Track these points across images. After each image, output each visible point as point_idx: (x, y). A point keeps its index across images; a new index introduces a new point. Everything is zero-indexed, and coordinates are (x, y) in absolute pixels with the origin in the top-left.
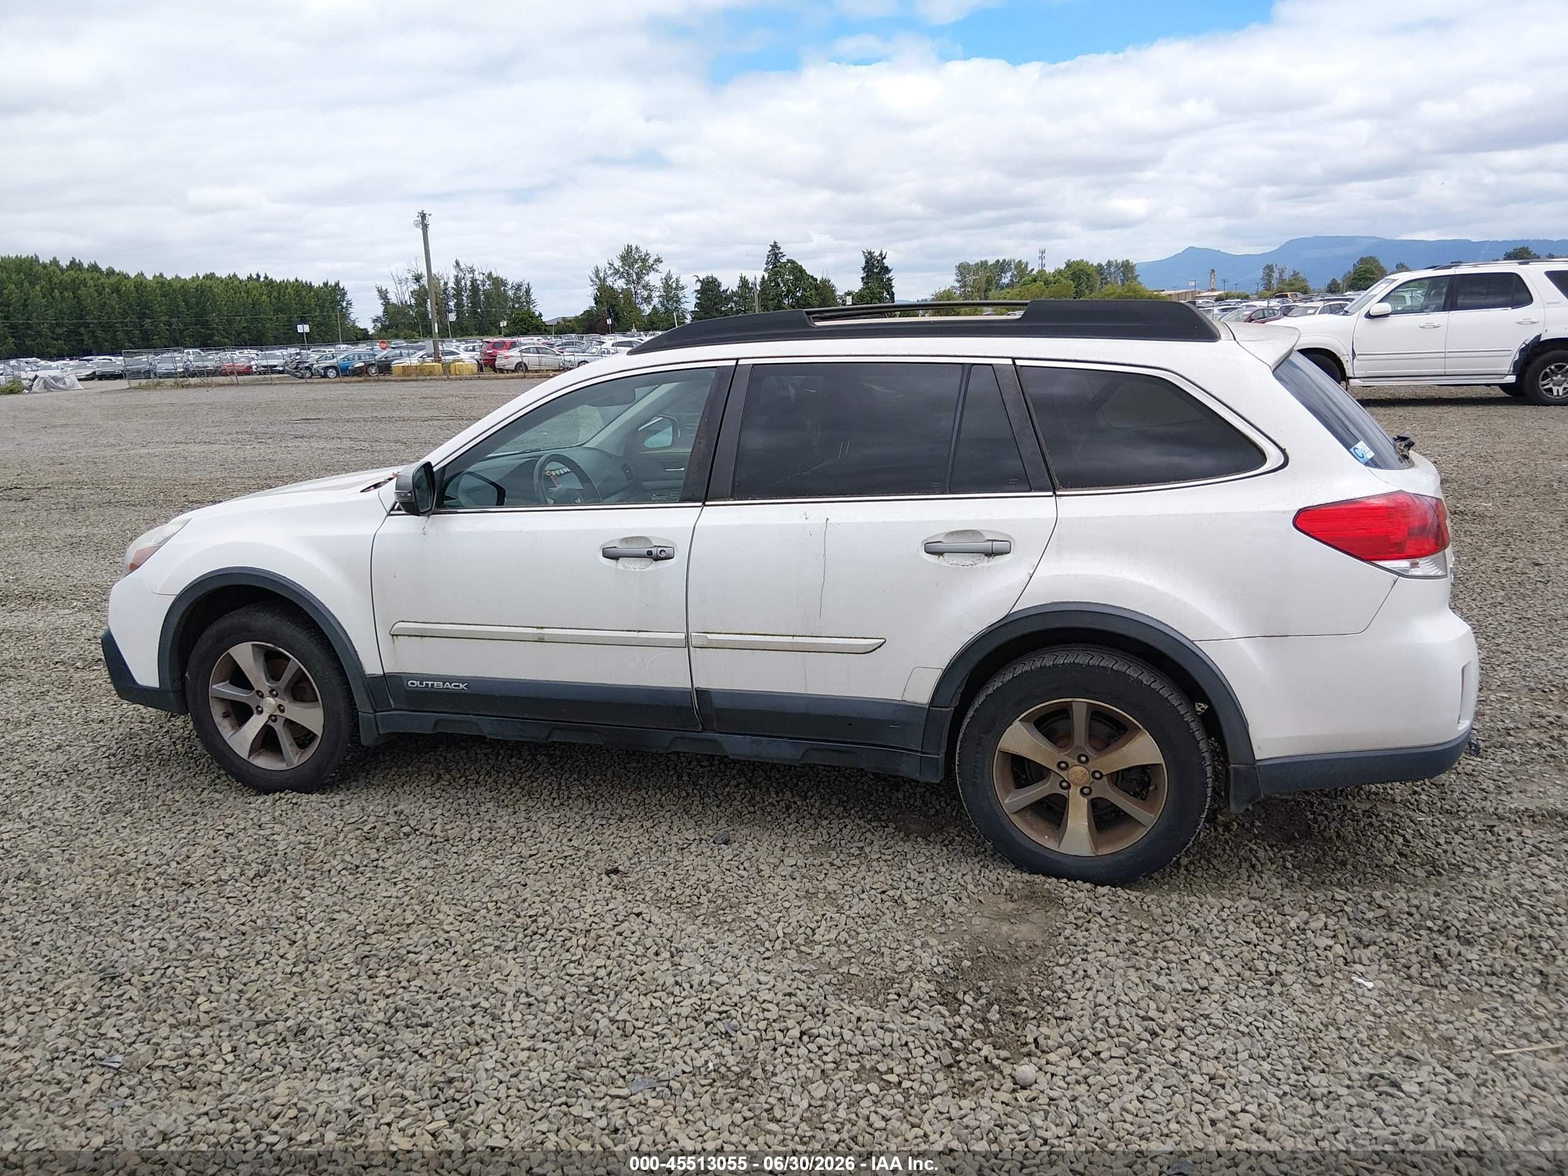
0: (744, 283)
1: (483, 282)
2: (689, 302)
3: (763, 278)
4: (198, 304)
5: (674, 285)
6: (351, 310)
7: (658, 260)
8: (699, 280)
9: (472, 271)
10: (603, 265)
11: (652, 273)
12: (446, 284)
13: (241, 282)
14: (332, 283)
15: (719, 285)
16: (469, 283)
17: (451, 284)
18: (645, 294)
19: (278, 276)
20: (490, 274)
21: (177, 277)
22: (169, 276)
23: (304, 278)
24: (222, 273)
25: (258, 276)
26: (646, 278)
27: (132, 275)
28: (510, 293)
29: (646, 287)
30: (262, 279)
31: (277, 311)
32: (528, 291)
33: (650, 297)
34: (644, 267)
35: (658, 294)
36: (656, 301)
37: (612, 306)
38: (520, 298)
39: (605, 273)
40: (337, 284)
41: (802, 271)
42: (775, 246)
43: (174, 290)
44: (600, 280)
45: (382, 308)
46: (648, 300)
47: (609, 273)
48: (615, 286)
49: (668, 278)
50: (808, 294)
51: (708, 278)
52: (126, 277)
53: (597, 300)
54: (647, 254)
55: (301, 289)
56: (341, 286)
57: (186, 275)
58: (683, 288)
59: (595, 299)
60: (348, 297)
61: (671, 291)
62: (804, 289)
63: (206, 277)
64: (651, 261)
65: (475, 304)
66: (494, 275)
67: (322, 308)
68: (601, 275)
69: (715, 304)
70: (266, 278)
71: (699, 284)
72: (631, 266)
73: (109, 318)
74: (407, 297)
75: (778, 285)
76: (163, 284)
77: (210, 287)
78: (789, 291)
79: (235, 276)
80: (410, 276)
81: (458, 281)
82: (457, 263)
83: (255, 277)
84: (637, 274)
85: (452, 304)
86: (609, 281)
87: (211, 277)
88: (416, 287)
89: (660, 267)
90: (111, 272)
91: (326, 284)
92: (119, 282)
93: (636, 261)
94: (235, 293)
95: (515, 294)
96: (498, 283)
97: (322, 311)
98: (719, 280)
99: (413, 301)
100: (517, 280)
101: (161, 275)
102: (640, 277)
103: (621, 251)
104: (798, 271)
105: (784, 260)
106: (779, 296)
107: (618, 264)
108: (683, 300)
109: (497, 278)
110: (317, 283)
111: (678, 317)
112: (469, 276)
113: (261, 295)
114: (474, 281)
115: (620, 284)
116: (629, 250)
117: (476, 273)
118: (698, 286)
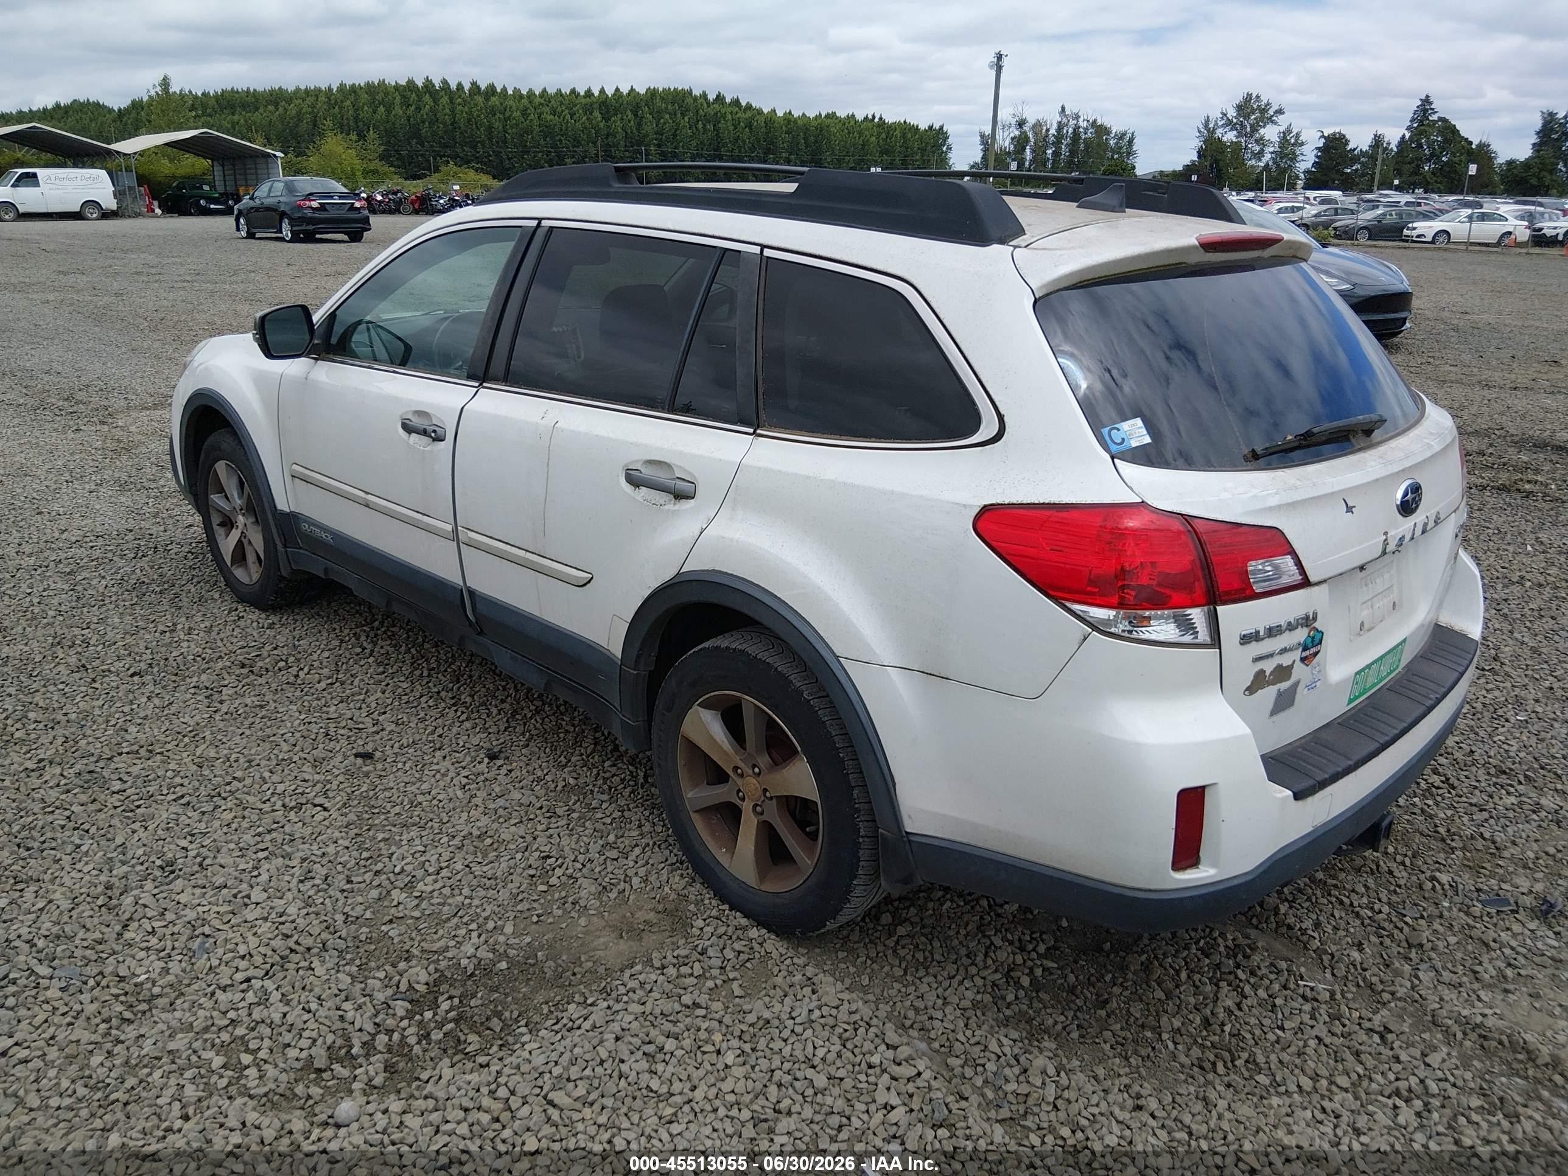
0: (1378, 141)
1: (1086, 129)
2: (1307, 160)
3: (1404, 136)
4: (816, 142)
5: (1293, 141)
6: (950, 155)
7: (1280, 112)
8: (1323, 136)
9: (1077, 117)
10: (1215, 114)
11: (1269, 126)
12: (1048, 130)
13: (856, 122)
14: (937, 126)
15: (1347, 142)
16: (1071, 130)
17: (1053, 131)
18: (1257, 148)
19: (891, 117)
20: (1095, 121)
21: (804, 114)
22: (796, 114)
23: (912, 121)
24: (842, 113)
25: (874, 117)
26: (1262, 131)
27: (765, 111)
28: (1112, 142)
29: (1261, 141)
30: (876, 120)
31: (882, 153)
32: (1131, 141)
33: (1261, 153)
34: (1262, 119)
35: (1271, 149)
36: (1267, 157)
37: (1217, 161)
38: (1121, 148)
39: (1216, 124)
40: (941, 128)
41: (1454, 131)
42: (1427, 101)
43: (798, 128)
44: (1208, 131)
45: (981, 155)
46: (1259, 155)
47: (1220, 123)
48: (1225, 139)
49: (1288, 131)
50: (1456, 159)
51: (1334, 134)
52: (760, 112)
53: (1201, 154)
54: (1268, 104)
55: (907, 130)
56: (945, 129)
57: (811, 114)
58: (1302, 144)
59: (1199, 152)
60: (950, 141)
61: (1288, 146)
62: (1453, 154)
63: (828, 116)
64: (1271, 112)
65: (1073, 153)
66: (1099, 122)
67: (923, 150)
68: (1211, 125)
69: (1338, 164)
70: (881, 118)
71: (1323, 140)
72: (1247, 117)
73: (740, 151)
74: (1007, 144)
75: (1420, 146)
76: (789, 121)
77: (828, 126)
78: (1432, 155)
79: (853, 116)
80: (1013, 122)
81: (1060, 127)
82: (1063, 109)
83: (870, 117)
84: (1252, 126)
85: (1049, 152)
86: (1219, 133)
87: (831, 116)
88: (1017, 133)
89: (1280, 119)
90: (749, 107)
91: (931, 127)
92: (752, 118)
93: (1253, 112)
94: (849, 133)
95: (1116, 144)
96: (1102, 130)
97: (923, 155)
98: (1347, 136)
99: (1012, 147)
100: (1122, 129)
101: (790, 112)
102: (1254, 129)
103: (1239, 99)
104: (1449, 131)
105: (1435, 117)
106: (1418, 162)
107: (1232, 113)
108: (1300, 158)
109: (1102, 126)
110: (923, 126)
111: (1290, 177)
112: (1072, 122)
113: (872, 135)
114: (1076, 129)
115: (1230, 136)
116: (1248, 98)
117: (1081, 120)
118: (1321, 143)
